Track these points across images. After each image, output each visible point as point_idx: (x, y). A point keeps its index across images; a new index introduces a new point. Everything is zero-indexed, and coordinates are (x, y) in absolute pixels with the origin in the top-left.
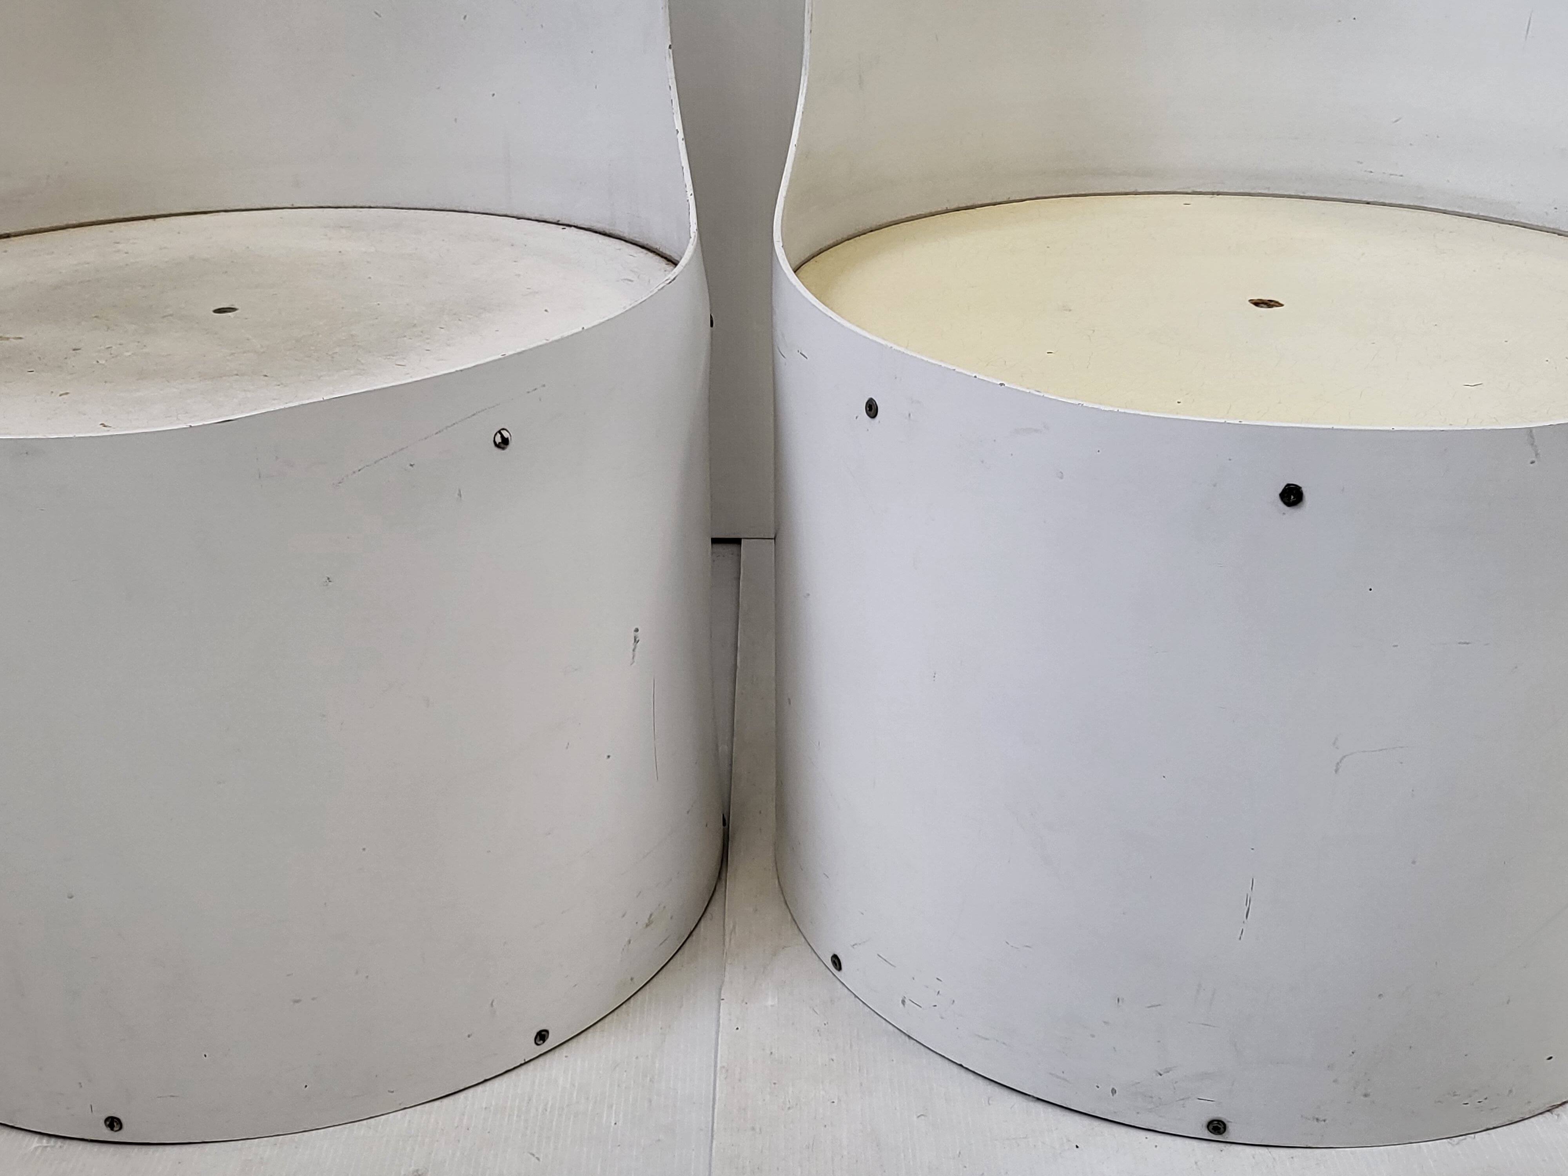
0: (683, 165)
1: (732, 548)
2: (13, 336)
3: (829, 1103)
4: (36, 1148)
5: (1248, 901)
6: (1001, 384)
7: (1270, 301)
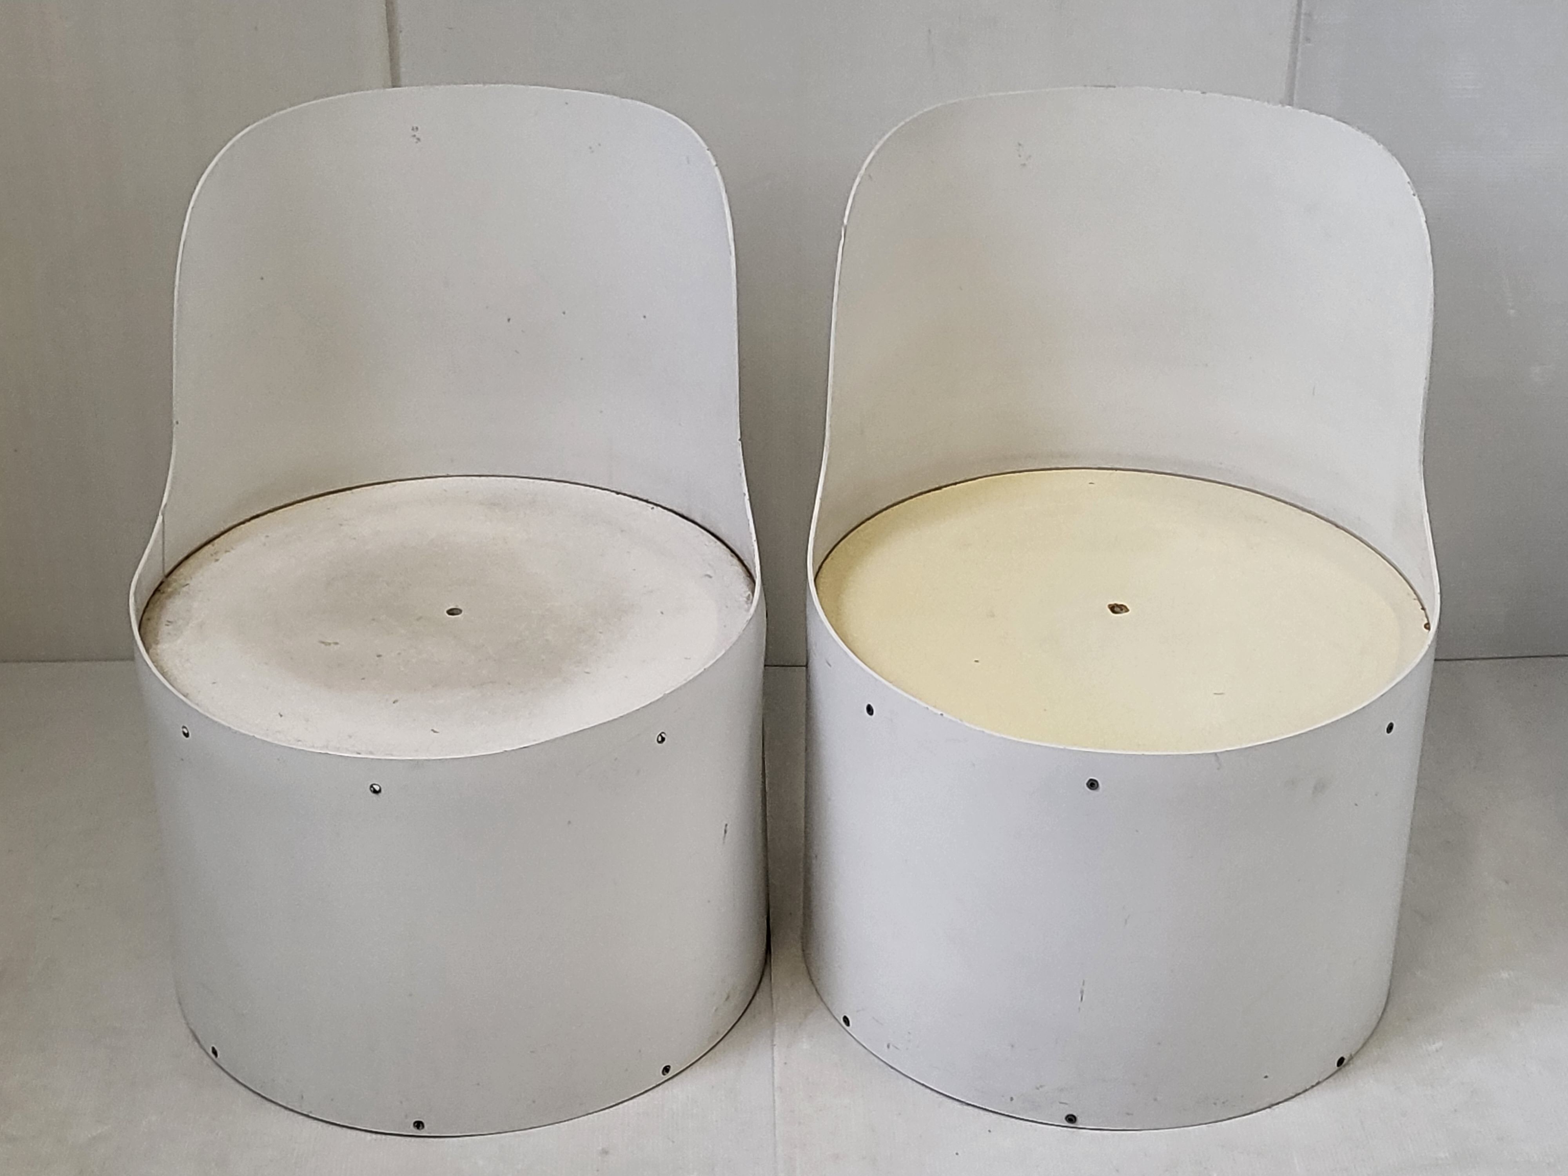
0: (748, 518)
2: (332, 642)
3: (844, 1107)
6: (942, 715)
7: (1122, 605)
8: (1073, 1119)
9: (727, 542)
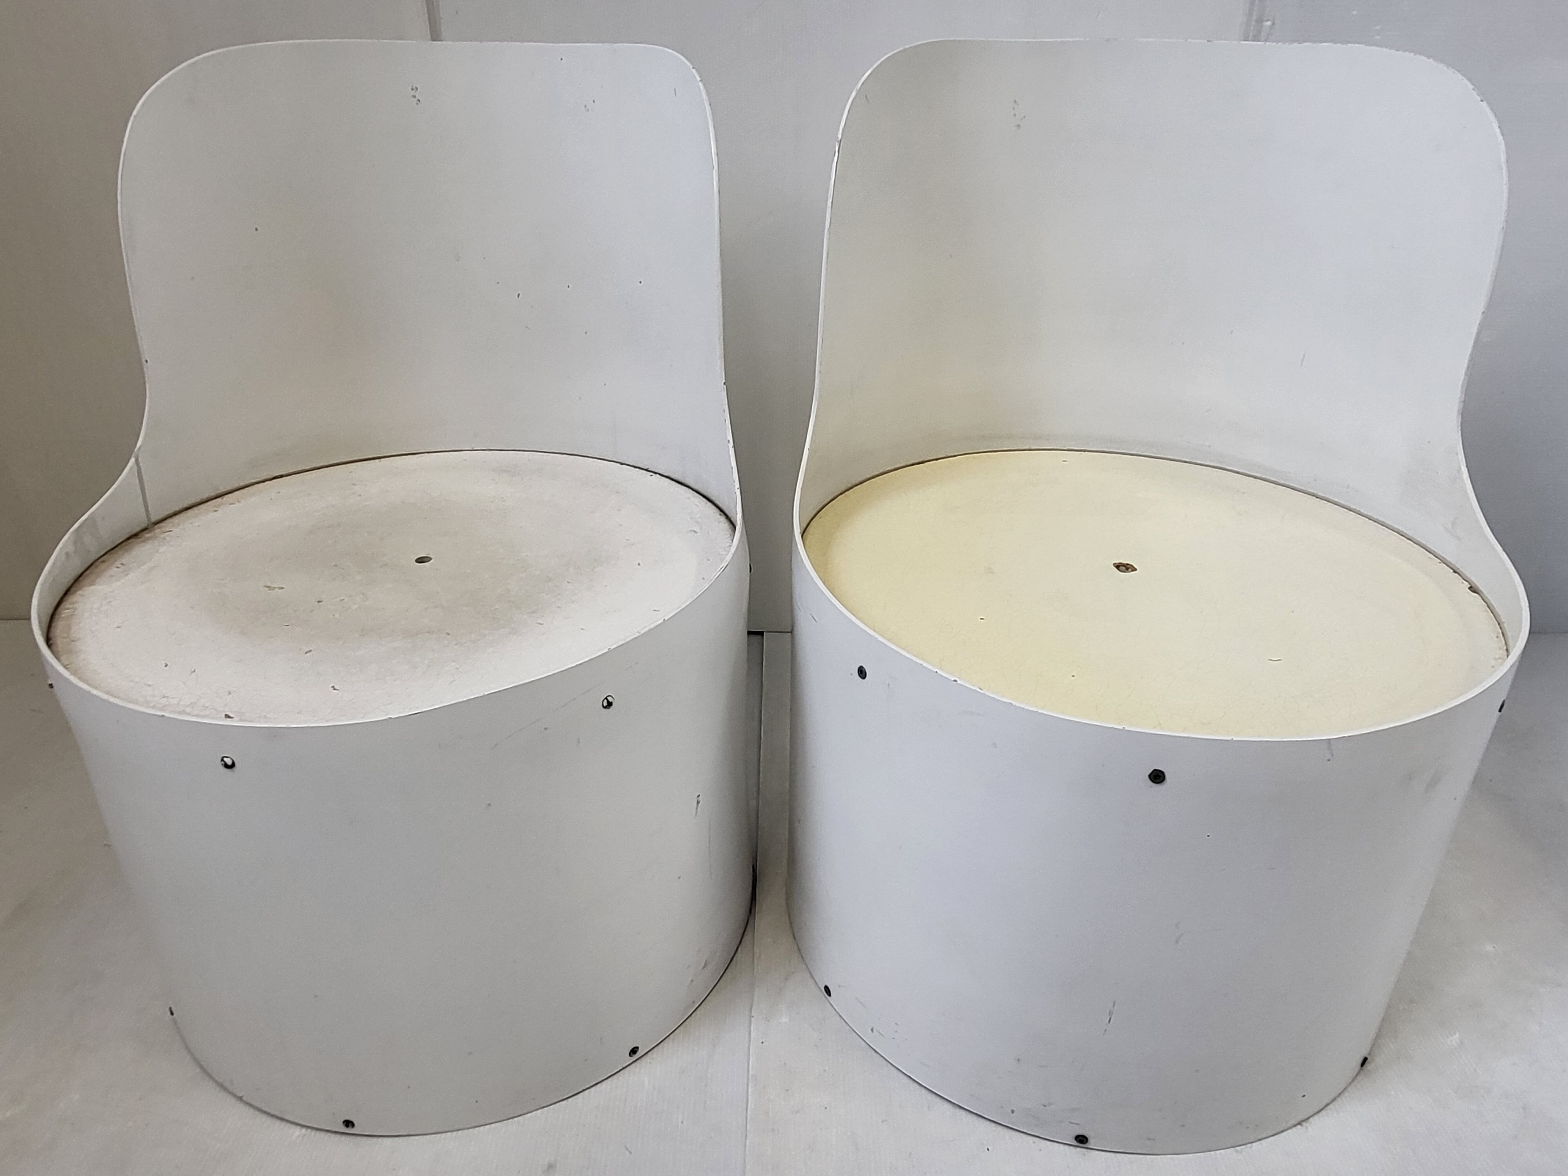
0: (733, 465)
1: (759, 637)
2: (278, 586)
3: (823, 1108)
4: (299, 1136)
5: (1111, 1013)
6: (955, 681)
7: (1128, 564)
8: (1085, 1140)
9: (717, 502)
